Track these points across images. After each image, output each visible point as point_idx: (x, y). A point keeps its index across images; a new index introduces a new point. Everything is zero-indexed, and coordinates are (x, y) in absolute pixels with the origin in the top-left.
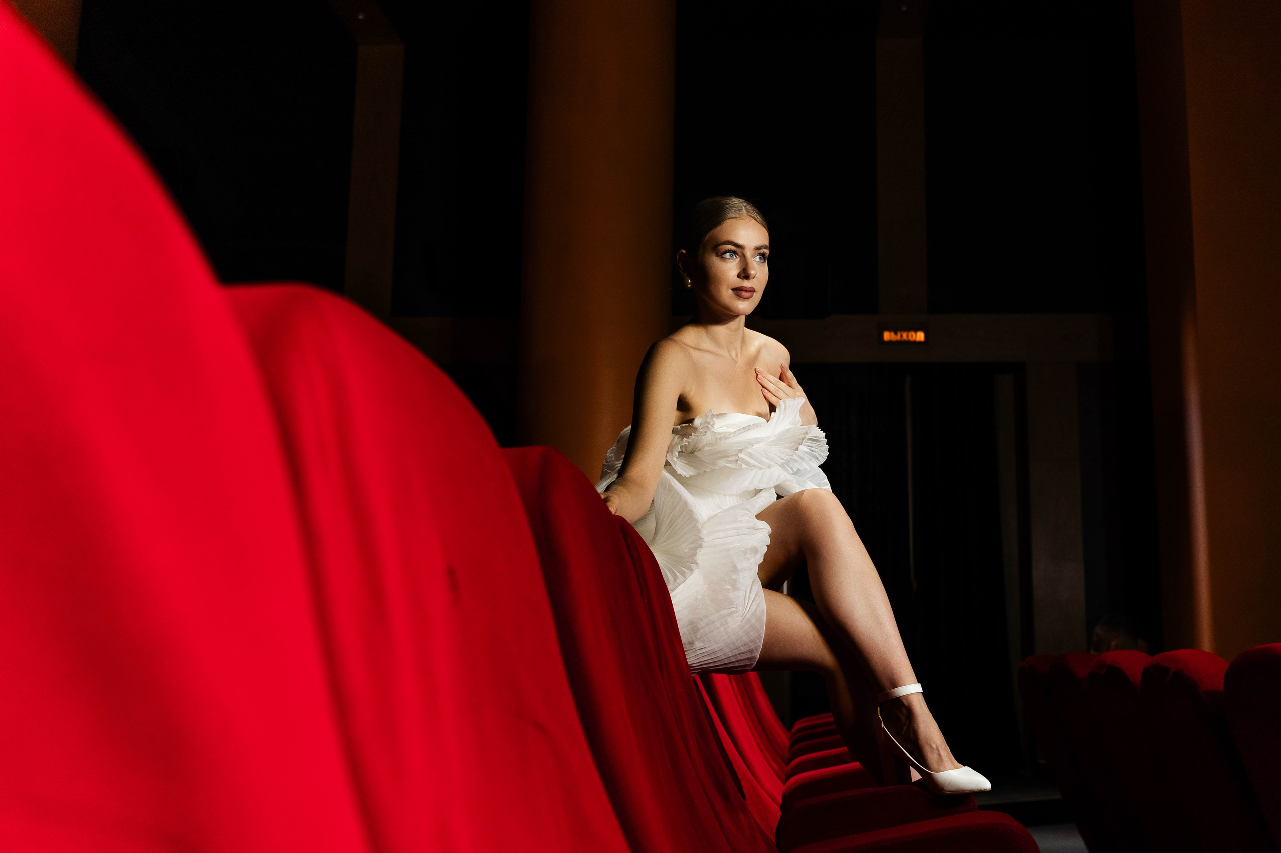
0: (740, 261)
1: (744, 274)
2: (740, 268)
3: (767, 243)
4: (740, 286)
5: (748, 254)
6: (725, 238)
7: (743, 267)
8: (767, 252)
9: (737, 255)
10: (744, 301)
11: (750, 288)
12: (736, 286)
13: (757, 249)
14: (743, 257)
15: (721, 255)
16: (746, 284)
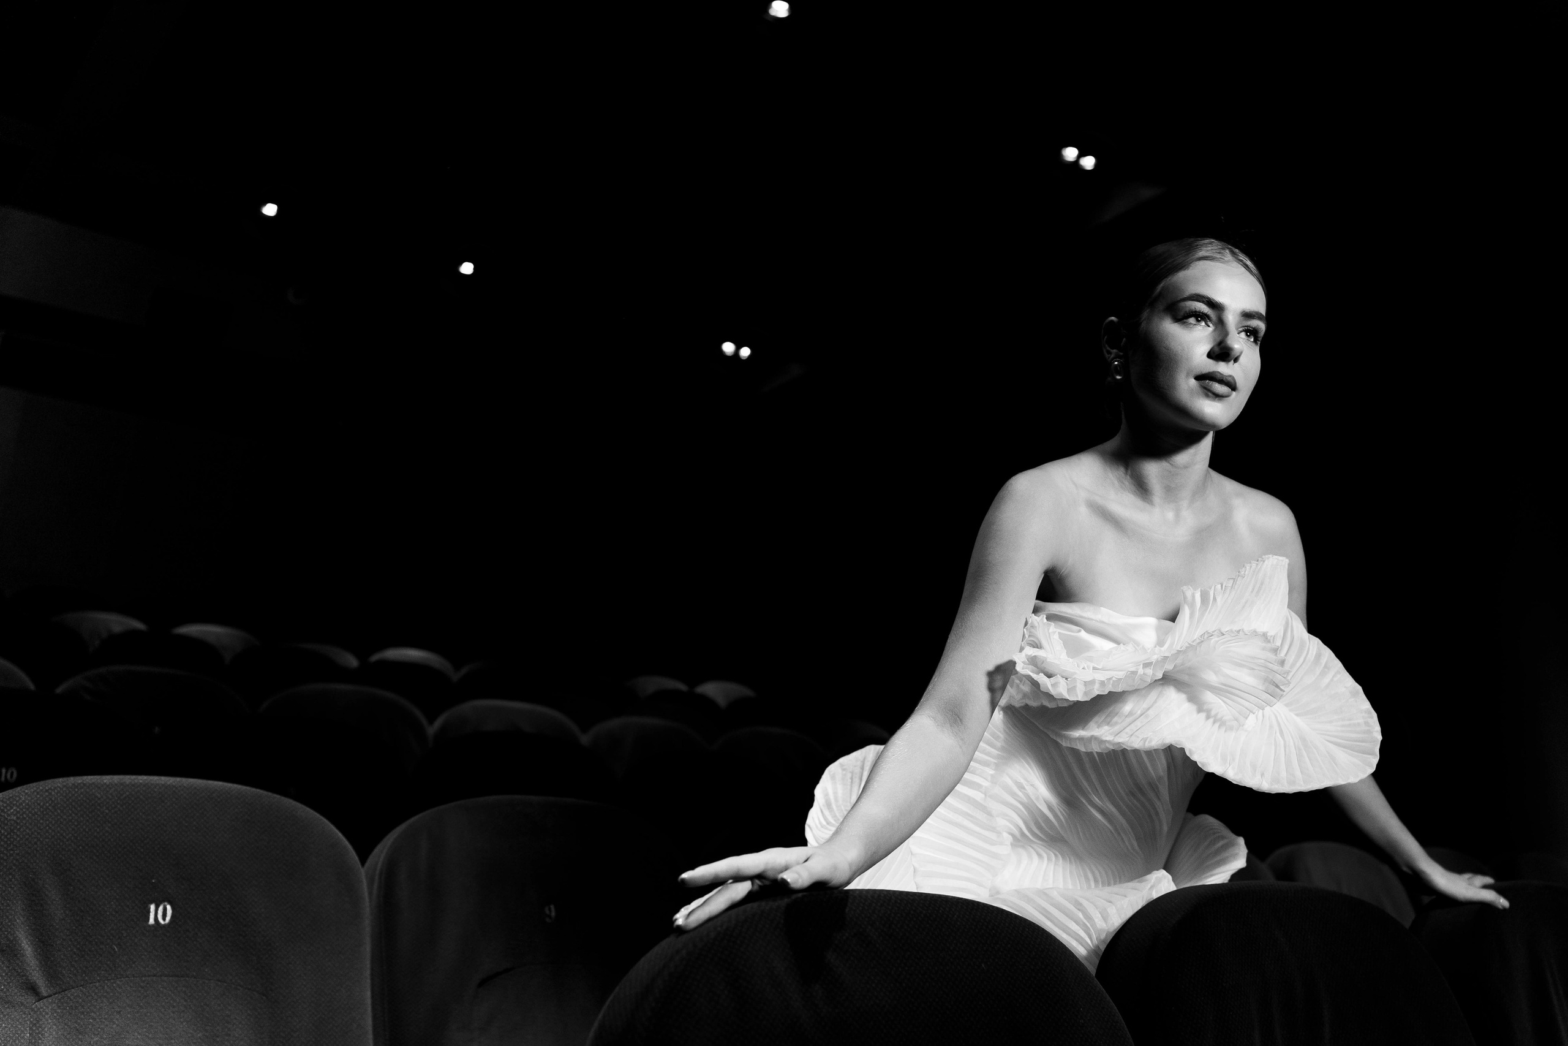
0: (1215, 330)
1: (1222, 352)
2: (1215, 340)
3: (1262, 309)
4: (1211, 370)
5: (1232, 319)
6: (1193, 289)
7: (1218, 340)
8: (1261, 326)
9: (1210, 320)
10: (1214, 400)
11: (1230, 376)
12: (1205, 370)
13: (1247, 315)
14: (1221, 323)
15: (1182, 317)
16: (1223, 368)
